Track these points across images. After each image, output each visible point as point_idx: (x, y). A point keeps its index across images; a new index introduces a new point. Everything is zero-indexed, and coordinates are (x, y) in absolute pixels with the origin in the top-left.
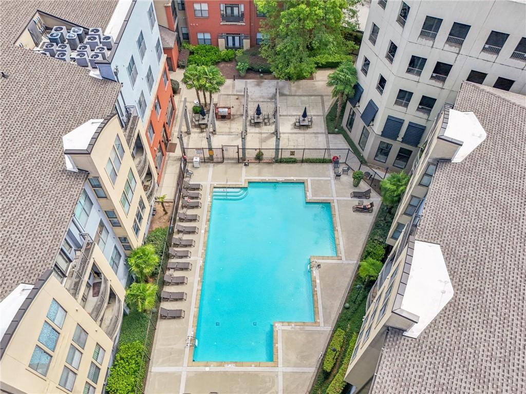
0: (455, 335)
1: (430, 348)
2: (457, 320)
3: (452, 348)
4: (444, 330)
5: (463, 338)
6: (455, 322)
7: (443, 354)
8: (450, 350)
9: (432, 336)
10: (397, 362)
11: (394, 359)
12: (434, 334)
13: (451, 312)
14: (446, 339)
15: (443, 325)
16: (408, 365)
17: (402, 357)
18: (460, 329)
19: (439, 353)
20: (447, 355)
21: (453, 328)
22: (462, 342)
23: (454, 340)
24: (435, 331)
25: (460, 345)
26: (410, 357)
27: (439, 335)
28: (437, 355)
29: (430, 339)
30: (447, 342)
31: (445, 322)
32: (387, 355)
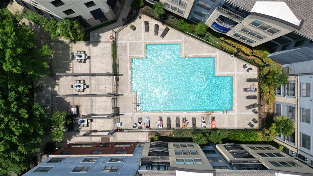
0: (302, 6)
1: (305, 17)
2: (296, 4)
3: (307, 9)
4: (299, 10)
5: (304, 4)
6: (297, 5)
7: (309, 13)
8: (308, 10)
9: (300, 15)
10: (306, 30)
11: (305, 31)
12: (299, 14)
13: (292, 5)
14: (303, 10)
15: (296, 10)
16: (308, 26)
17: (305, 28)
18: (300, 4)
19: (307, 14)
20: (310, 11)
21: (299, 6)
22: (306, 4)
23: (304, 7)
24: (298, 13)
25: (307, 5)
26: (306, 25)
27: (300, 12)
28: (308, 15)
29: (301, 16)
30: (304, 10)
31: (296, 9)
32: (302, 33)
